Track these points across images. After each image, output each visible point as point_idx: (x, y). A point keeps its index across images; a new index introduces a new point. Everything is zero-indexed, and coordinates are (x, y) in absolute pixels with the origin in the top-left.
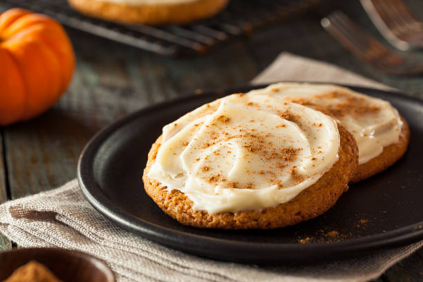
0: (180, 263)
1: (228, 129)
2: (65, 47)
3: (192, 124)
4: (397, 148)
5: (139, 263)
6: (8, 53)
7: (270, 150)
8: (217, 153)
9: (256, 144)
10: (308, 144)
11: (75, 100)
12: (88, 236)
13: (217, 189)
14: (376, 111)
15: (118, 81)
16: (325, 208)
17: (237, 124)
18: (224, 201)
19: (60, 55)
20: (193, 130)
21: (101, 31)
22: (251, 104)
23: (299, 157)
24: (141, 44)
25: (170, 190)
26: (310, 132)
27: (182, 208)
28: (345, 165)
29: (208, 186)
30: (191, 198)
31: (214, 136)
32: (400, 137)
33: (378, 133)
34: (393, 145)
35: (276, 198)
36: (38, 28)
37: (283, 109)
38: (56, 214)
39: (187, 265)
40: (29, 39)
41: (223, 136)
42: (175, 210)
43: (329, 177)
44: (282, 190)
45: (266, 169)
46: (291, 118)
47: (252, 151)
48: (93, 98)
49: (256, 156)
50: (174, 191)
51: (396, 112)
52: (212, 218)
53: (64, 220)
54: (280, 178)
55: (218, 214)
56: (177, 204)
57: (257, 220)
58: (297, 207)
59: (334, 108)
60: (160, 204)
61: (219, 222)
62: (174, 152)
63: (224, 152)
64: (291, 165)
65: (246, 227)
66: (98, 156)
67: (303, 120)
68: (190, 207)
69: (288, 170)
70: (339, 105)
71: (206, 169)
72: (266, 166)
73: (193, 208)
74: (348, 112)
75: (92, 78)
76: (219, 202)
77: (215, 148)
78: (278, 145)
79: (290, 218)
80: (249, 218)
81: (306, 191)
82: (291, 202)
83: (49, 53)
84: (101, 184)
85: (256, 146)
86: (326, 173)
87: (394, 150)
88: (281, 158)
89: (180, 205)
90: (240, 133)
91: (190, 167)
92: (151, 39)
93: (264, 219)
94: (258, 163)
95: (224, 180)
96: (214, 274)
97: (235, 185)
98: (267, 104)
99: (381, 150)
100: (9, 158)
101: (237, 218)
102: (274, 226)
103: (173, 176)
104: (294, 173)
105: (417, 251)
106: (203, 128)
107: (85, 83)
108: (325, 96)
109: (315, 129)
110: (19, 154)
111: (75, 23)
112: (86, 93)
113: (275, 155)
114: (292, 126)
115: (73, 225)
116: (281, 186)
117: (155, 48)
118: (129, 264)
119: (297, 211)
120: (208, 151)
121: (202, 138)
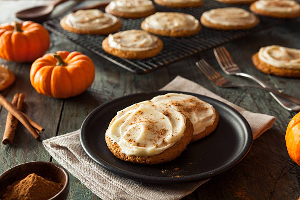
3: (128, 113)
7: (156, 129)
8: (134, 128)
9: (151, 126)
10: (171, 128)
13: (131, 145)
14: (207, 109)
16: (175, 157)
17: (145, 115)
18: (133, 151)
20: (127, 116)
22: (153, 106)
23: (167, 134)
24: (124, 67)
25: (114, 142)
26: (174, 124)
27: (117, 151)
29: (128, 144)
30: (121, 147)
31: (135, 120)
34: (210, 126)
37: (165, 109)
41: (138, 121)
42: (114, 151)
44: (158, 149)
46: (168, 115)
47: (148, 129)
49: (150, 132)
50: (115, 143)
52: (128, 157)
54: (157, 143)
55: (130, 156)
57: (145, 161)
58: (162, 156)
59: (189, 107)
60: (109, 147)
61: (130, 160)
62: (118, 125)
63: (137, 128)
64: (163, 137)
65: (141, 164)
67: (172, 116)
69: (161, 140)
70: (191, 106)
71: (129, 135)
72: (153, 137)
73: (121, 152)
74: (194, 110)
76: (131, 151)
77: (134, 126)
78: (160, 128)
79: (159, 161)
80: (142, 159)
81: (167, 149)
82: (160, 154)
86: (177, 142)
88: (160, 133)
89: (116, 149)
90: (145, 120)
91: (123, 133)
92: (128, 65)
93: (148, 160)
94: (150, 136)
95: (134, 142)
97: (138, 145)
99: (205, 129)
101: (138, 159)
103: (115, 137)
104: (164, 141)
106: (131, 116)
107: (102, 80)
108: (187, 101)
109: (176, 120)
112: (101, 85)
113: (157, 132)
114: (167, 119)
116: (157, 147)
117: (129, 69)
119: (162, 158)
120: (131, 127)
121: (130, 120)
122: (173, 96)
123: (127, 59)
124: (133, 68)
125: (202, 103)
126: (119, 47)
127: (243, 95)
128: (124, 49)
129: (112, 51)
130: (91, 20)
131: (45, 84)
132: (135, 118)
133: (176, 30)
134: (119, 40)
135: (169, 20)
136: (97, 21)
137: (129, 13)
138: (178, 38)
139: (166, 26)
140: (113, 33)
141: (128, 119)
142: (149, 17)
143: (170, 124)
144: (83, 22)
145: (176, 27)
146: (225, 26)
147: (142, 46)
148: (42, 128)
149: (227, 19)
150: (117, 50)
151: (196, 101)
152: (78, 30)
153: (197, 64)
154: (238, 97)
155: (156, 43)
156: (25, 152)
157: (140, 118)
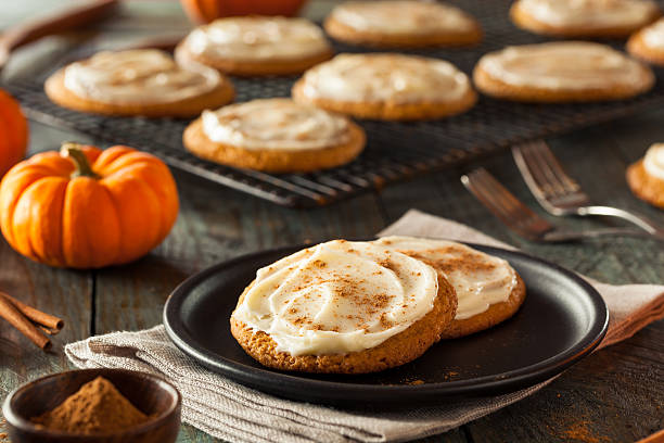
0: (254, 399)
1: (323, 273)
2: (169, 188)
3: (286, 269)
4: (506, 307)
5: (213, 399)
6: (106, 189)
7: (361, 296)
8: (307, 297)
9: (349, 289)
10: (401, 291)
11: (177, 249)
12: (166, 373)
13: (301, 331)
14: (491, 267)
15: (230, 232)
16: (412, 356)
17: (333, 269)
18: (307, 342)
19: (161, 195)
20: (287, 273)
21: (214, 176)
22: (352, 251)
23: (391, 303)
24: (257, 192)
25: (255, 331)
26: (406, 280)
27: (266, 350)
28: (439, 315)
29: (293, 328)
30: (275, 339)
31: (307, 280)
32: (511, 296)
33: (486, 289)
34: (502, 303)
35: (360, 342)
36: (141, 165)
37: (384, 257)
38: (137, 350)
39: (261, 402)
40: (130, 177)
41: (316, 280)
42: (257, 352)
43: (419, 327)
44: (368, 335)
45: (355, 314)
46: (390, 266)
47: (343, 295)
48: (198, 247)
49: (346, 301)
50: (259, 333)
51: (513, 271)
52: (294, 360)
53: (143, 357)
54: (368, 324)
55: (301, 356)
56: (260, 345)
57: (339, 364)
58: (382, 353)
59: (444, 262)
60: (244, 345)
61: (301, 364)
62: (264, 293)
63: (314, 296)
64: (381, 311)
65: (328, 371)
66: (189, 298)
67: (402, 269)
68: (273, 349)
69: (377, 316)
70: (451, 260)
71: (294, 311)
72: (355, 311)
73: (276, 349)
74: (459, 267)
75: (200, 227)
76: (302, 343)
77: (305, 291)
78: (371, 292)
79: (374, 364)
80: (332, 361)
81: (394, 338)
82: (376, 348)
83: (149, 193)
84: (186, 322)
85: (348, 291)
86: (417, 322)
87: (502, 308)
88: (372, 304)
89: (264, 346)
90: (333, 278)
91: (277, 308)
92: (267, 187)
93: (347, 363)
94: (347, 306)
95: (310, 323)
96: (287, 411)
97: (320, 328)
98: (368, 251)
99: (487, 307)
100: (98, 301)
101: (319, 361)
102: (356, 371)
103: (259, 317)
104: (383, 319)
105: (506, 407)
106: (297, 272)
107: (192, 232)
108: (440, 250)
109: (411, 277)
110: (109, 298)
111: (187, 166)
112: (191, 241)
113: (366, 301)
114: (389, 273)
115: (152, 362)
116: (367, 331)
117: (271, 197)
118: (203, 400)
119: (382, 357)
120: (299, 294)
121: (294, 281)
122: (401, 241)
123: (264, 171)
124: (282, 192)
125: (478, 256)
126: (237, 140)
127: (595, 259)
128: (252, 145)
129: (216, 153)
130: (141, 79)
131: (46, 222)
132: (306, 277)
133: (401, 99)
134: (236, 123)
135: (378, 75)
136: (162, 80)
137: (253, 63)
138: (408, 122)
139: (369, 91)
140: (215, 108)
141: (288, 279)
142: (316, 68)
143: (397, 284)
144: (118, 83)
145: (400, 93)
146: (547, 92)
147: (304, 138)
148: (58, 320)
149: (552, 73)
150: (233, 148)
151: (462, 251)
152: (106, 106)
153: (465, 180)
154: (582, 262)
155: (346, 131)
156: (19, 372)
157: (320, 275)
